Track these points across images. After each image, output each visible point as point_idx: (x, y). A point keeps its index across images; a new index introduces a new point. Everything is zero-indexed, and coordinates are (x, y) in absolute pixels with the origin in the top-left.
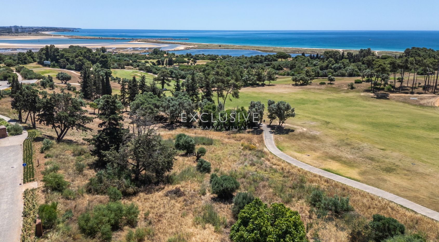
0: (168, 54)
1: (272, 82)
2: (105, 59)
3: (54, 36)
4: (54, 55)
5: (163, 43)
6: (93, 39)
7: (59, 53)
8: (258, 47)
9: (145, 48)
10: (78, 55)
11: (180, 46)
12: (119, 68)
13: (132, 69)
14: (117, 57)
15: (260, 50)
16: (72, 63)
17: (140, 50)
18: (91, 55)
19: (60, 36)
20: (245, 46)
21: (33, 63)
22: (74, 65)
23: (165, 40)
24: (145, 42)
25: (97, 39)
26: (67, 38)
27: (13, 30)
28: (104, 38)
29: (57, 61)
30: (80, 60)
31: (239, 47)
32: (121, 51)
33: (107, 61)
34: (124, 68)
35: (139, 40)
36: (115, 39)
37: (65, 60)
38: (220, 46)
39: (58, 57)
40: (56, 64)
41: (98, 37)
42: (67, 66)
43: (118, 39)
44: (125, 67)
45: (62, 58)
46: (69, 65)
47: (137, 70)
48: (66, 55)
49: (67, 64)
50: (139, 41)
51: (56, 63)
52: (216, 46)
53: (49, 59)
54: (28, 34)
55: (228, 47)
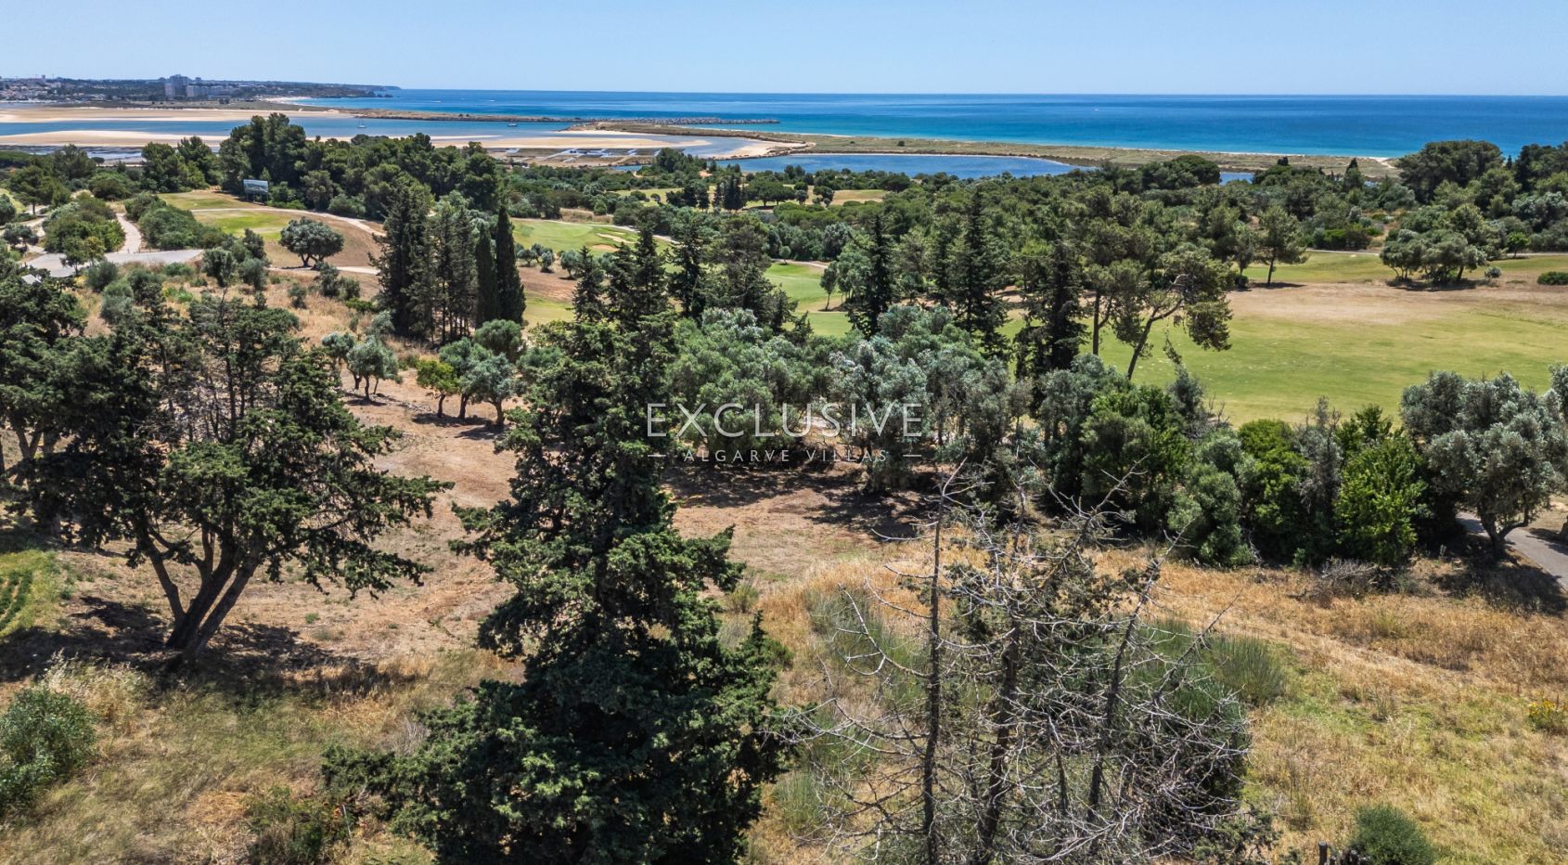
0: (713, 169)
2: (486, 176)
3: (306, 109)
4: (285, 155)
5: (688, 134)
6: (437, 119)
7: (302, 145)
8: (1049, 148)
9: (625, 151)
10: (381, 157)
11: (750, 144)
12: (539, 217)
13: (590, 218)
14: (528, 177)
15: (1057, 159)
16: (355, 187)
17: (606, 156)
18: (428, 162)
19: (327, 109)
20: (997, 145)
21: (204, 188)
22: (361, 198)
23: (693, 123)
24: (624, 130)
25: (452, 119)
26: (348, 116)
27: (169, 90)
28: (476, 116)
29: (295, 180)
30: (387, 176)
31: (972, 146)
32: (540, 161)
33: (491, 186)
34: (556, 216)
35: (600, 124)
36: (514, 121)
37: (327, 174)
38: (901, 144)
39: (298, 164)
40: (290, 192)
41: (456, 115)
42: (334, 201)
43: (527, 121)
44: (562, 210)
45: (315, 167)
46: (343, 195)
47: (608, 222)
48: (330, 156)
49: (336, 193)
50: (603, 128)
51: (290, 186)
52: (885, 142)
53: (266, 173)
54: (218, 104)
55: (931, 148)
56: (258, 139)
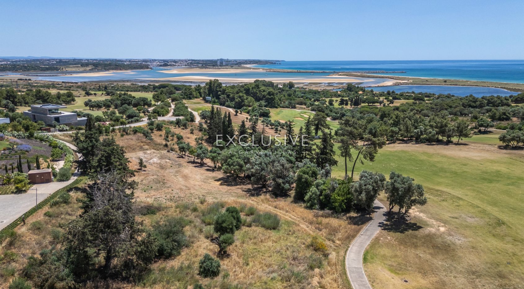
0: (364, 91)
1: (464, 140)
2: (272, 96)
3: (253, 69)
4: (217, 90)
5: (369, 77)
6: (290, 72)
7: (221, 88)
8: (506, 84)
9: (342, 83)
10: (240, 91)
11: (388, 81)
12: (289, 108)
13: (305, 108)
14: (302, 93)
16: (233, 99)
17: (336, 85)
18: (258, 92)
19: (259, 69)
21: (199, 98)
22: (234, 103)
23: (374, 73)
24: (347, 76)
25: (294, 72)
26: (265, 71)
28: (302, 71)
29: (218, 97)
30: (240, 97)
31: (475, 82)
32: (314, 88)
34: (294, 107)
35: (340, 73)
36: (314, 72)
37: (225, 96)
38: (445, 81)
39: (219, 93)
40: (216, 100)
41: (296, 71)
42: (227, 103)
43: (318, 72)
44: (297, 106)
45: (223, 94)
46: (229, 102)
47: (309, 110)
48: (227, 91)
49: (227, 101)
50: (340, 75)
52: (440, 81)
53: (211, 95)
54: (230, 67)
55: (456, 83)
56: (210, 86)
